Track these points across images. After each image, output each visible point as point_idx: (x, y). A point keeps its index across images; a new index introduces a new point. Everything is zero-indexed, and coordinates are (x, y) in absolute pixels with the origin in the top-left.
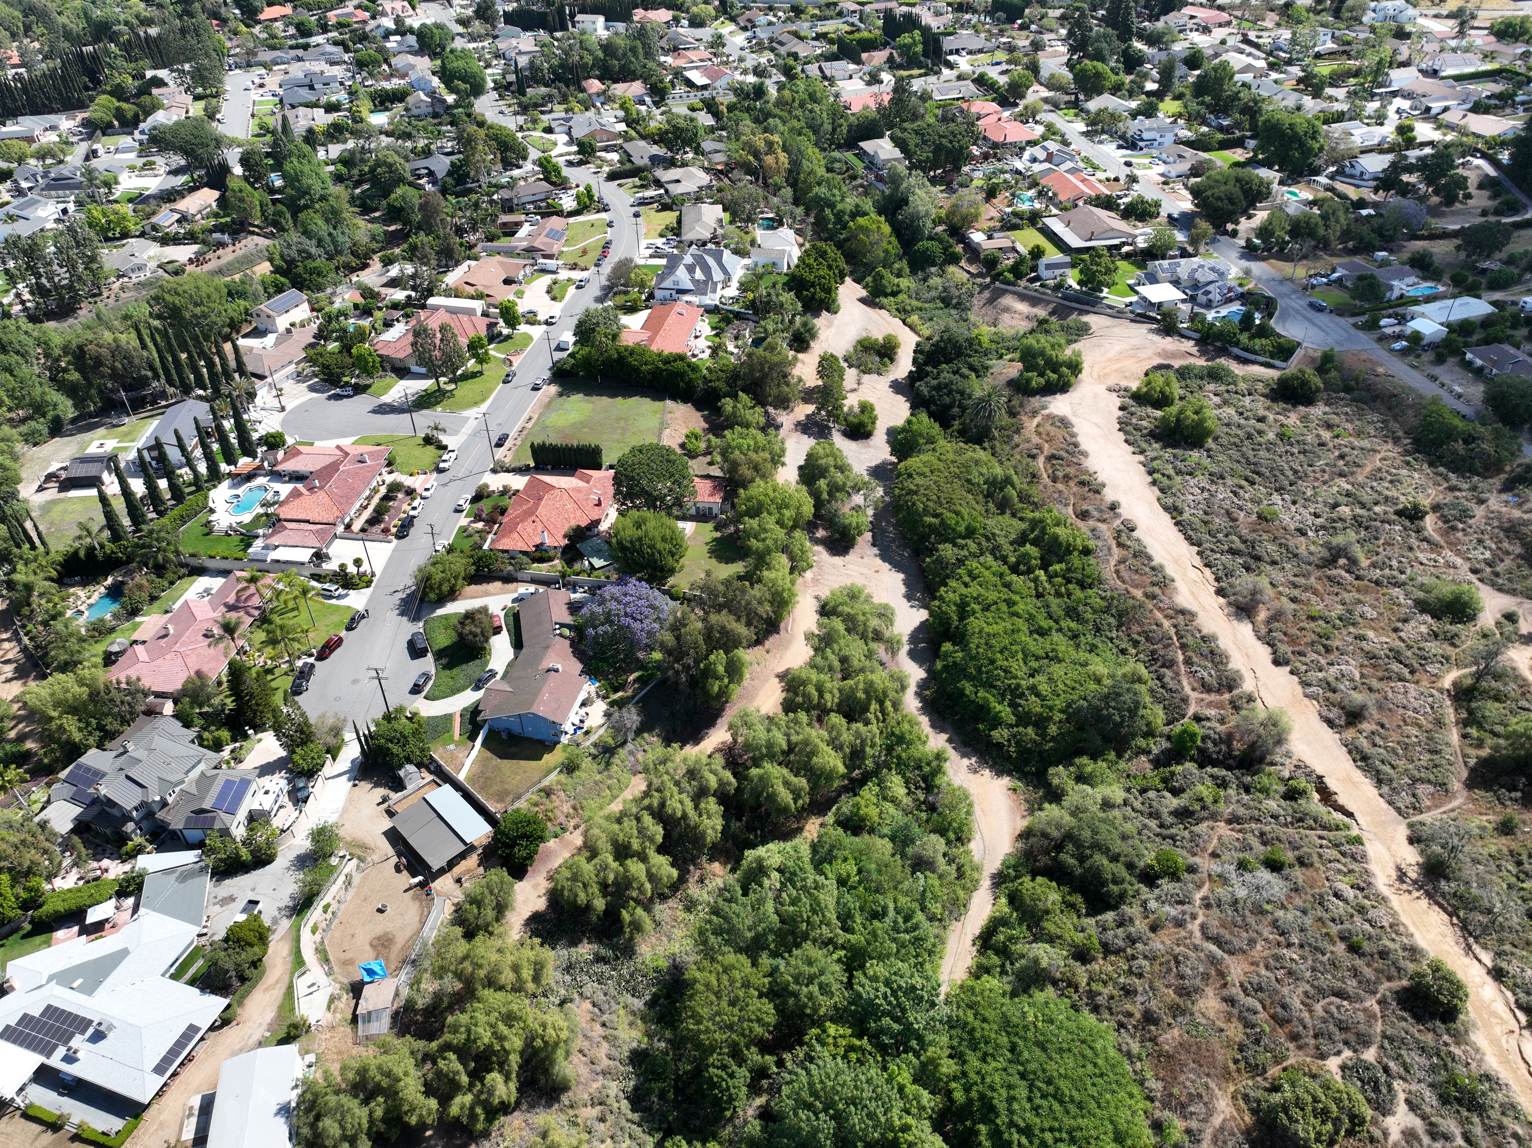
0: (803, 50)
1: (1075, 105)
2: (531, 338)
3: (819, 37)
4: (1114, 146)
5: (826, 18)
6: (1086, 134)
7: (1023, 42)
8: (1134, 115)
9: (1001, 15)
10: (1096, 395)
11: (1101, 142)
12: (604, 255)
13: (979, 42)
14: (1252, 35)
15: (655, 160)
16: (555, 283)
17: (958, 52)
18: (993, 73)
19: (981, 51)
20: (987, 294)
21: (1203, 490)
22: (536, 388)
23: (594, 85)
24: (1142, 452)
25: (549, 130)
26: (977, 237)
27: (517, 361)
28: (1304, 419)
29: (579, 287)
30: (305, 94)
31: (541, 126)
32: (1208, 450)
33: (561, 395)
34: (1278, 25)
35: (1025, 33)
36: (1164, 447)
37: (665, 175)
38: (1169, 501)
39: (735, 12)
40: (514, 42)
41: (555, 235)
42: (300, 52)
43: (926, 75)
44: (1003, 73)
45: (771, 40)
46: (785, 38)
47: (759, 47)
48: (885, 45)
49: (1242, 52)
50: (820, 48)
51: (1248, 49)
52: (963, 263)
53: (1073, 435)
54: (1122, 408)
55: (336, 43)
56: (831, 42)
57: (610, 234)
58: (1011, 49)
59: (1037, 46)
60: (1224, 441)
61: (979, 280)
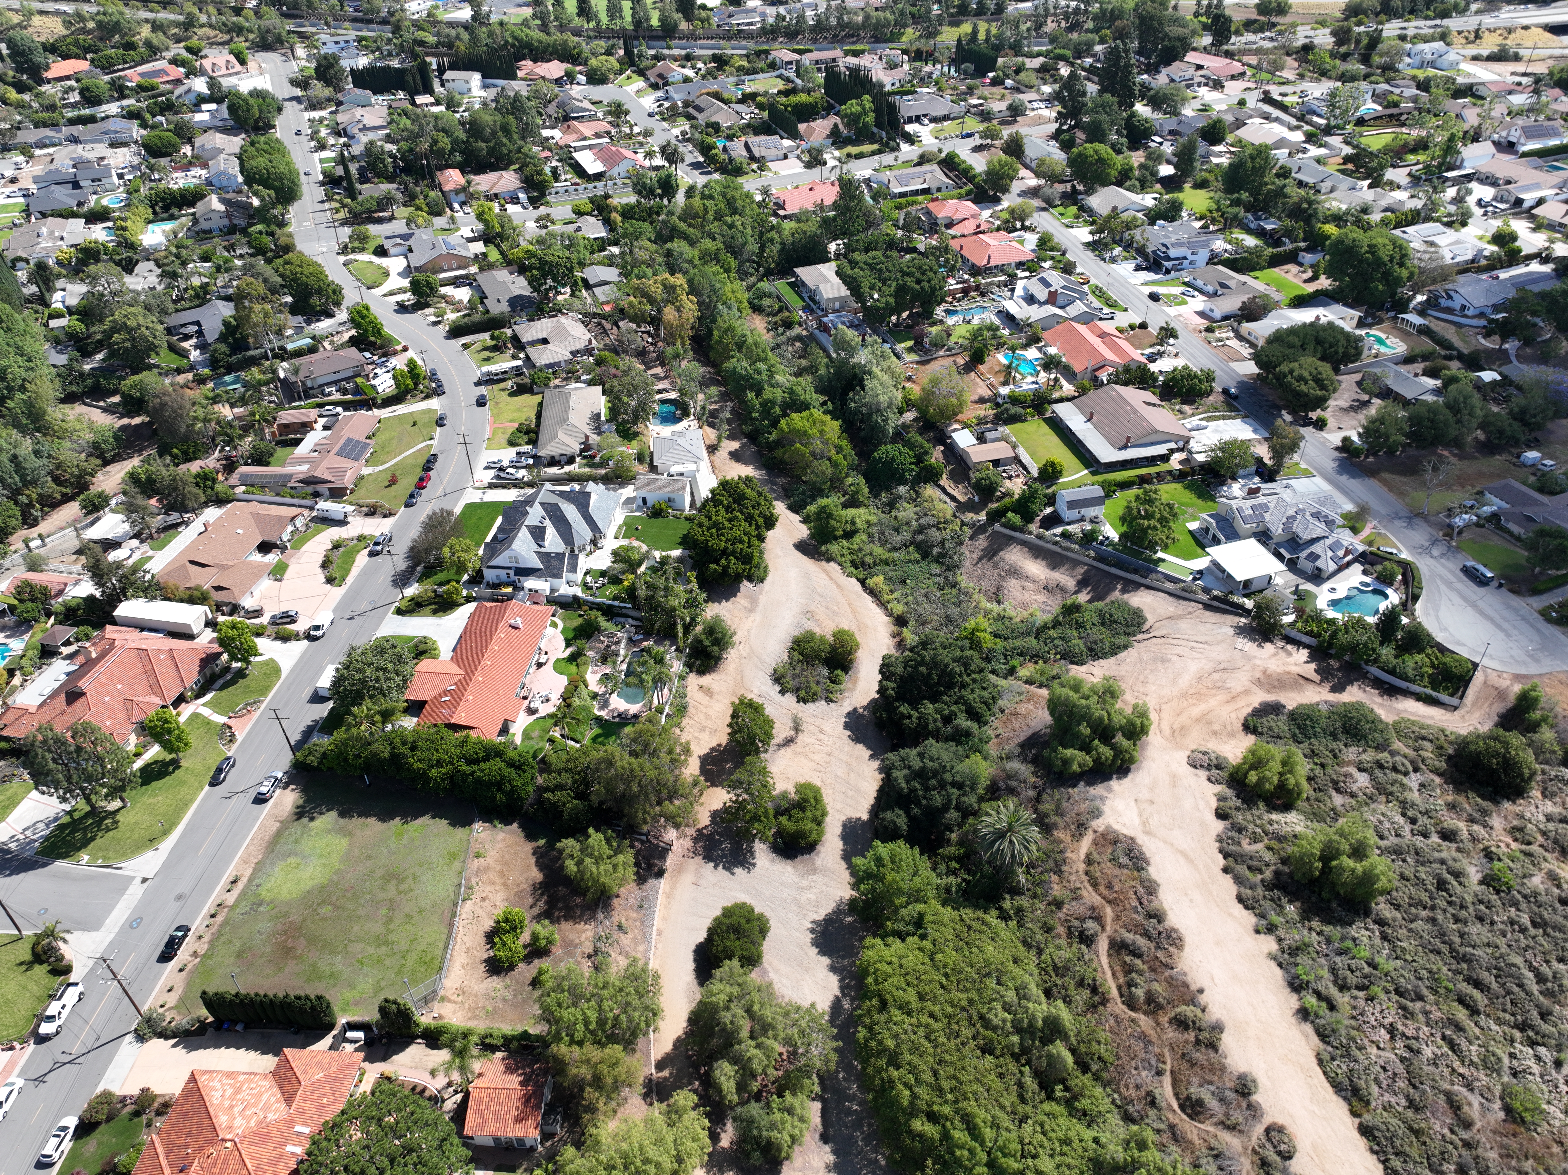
0: (725, 117)
1: (1071, 198)
2: (277, 671)
3: (746, 99)
4: (1131, 265)
5: (755, 72)
6: (1092, 246)
7: (999, 106)
8: (1153, 217)
9: (969, 66)
10: (1174, 780)
11: (1113, 260)
12: (421, 484)
13: (944, 105)
14: (1275, 92)
15: (517, 304)
16: (336, 546)
17: (918, 119)
18: (964, 151)
19: (946, 118)
20: (982, 541)
21: (1392, 1030)
22: (260, 800)
23: (453, 178)
24: (1271, 929)
25: (381, 252)
26: (963, 439)
27: (242, 729)
28: (1517, 832)
29: (372, 554)
30: (65, 197)
31: (372, 245)
32: (1381, 922)
33: (301, 813)
34: (1301, 76)
35: (998, 90)
36: (1306, 915)
37: (529, 331)
38: (1341, 1067)
39: (645, 63)
40: (359, 112)
41: (352, 450)
42: (78, 130)
43: (879, 152)
44: (977, 149)
45: (686, 104)
46: (703, 101)
47: (670, 115)
48: (828, 110)
49: (1267, 117)
50: (748, 113)
51: (1276, 113)
52: (944, 481)
53: (1151, 889)
54: (1221, 815)
55: (131, 115)
56: (760, 106)
57: (438, 438)
58: (985, 116)
59: (1016, 112)
60: (1402, 896)
61: (970, 517)
